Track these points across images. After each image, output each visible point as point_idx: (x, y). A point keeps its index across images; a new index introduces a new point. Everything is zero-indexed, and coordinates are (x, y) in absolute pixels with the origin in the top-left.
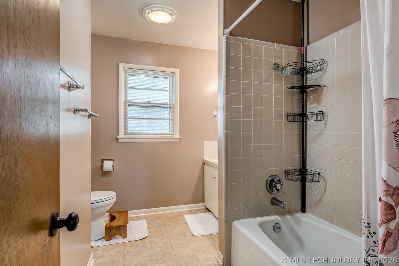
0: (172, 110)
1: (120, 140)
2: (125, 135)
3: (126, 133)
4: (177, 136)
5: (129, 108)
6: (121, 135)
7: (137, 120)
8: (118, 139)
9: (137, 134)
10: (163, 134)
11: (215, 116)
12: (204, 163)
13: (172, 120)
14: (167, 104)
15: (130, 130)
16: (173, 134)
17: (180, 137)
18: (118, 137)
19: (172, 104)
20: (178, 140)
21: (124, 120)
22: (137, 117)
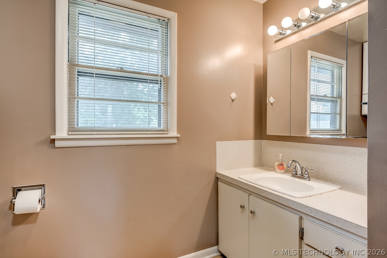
0: (164, 86)
1: (58, 144)
2: (70, 133)
3: (72, 129)
4: (174, 133)
5: (80, 78)
6: (62, 132)
7: (96, 102)
8: (53, 141)
9: (97, 131)
10: (148, 131)
11: (233, 101)
12: (217, 178)
13: (164, 104)
14: (157, 75)
15: (82, 122)
16: (166, 130)
17: (179, 135)
18: (52, 137)
19: (164, 76)
20: (175, 141)
21: (69, 102)
22: (96, 97)
